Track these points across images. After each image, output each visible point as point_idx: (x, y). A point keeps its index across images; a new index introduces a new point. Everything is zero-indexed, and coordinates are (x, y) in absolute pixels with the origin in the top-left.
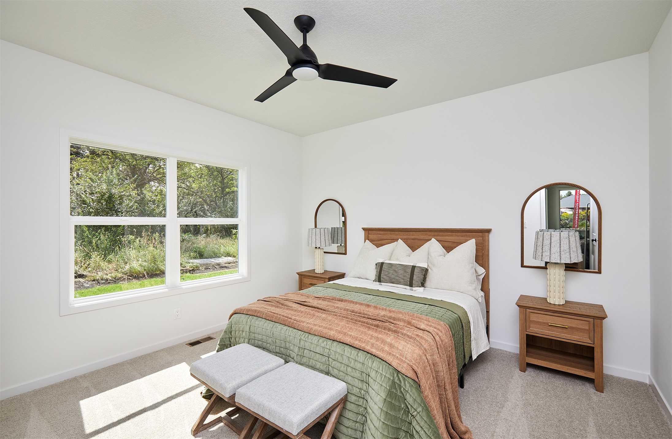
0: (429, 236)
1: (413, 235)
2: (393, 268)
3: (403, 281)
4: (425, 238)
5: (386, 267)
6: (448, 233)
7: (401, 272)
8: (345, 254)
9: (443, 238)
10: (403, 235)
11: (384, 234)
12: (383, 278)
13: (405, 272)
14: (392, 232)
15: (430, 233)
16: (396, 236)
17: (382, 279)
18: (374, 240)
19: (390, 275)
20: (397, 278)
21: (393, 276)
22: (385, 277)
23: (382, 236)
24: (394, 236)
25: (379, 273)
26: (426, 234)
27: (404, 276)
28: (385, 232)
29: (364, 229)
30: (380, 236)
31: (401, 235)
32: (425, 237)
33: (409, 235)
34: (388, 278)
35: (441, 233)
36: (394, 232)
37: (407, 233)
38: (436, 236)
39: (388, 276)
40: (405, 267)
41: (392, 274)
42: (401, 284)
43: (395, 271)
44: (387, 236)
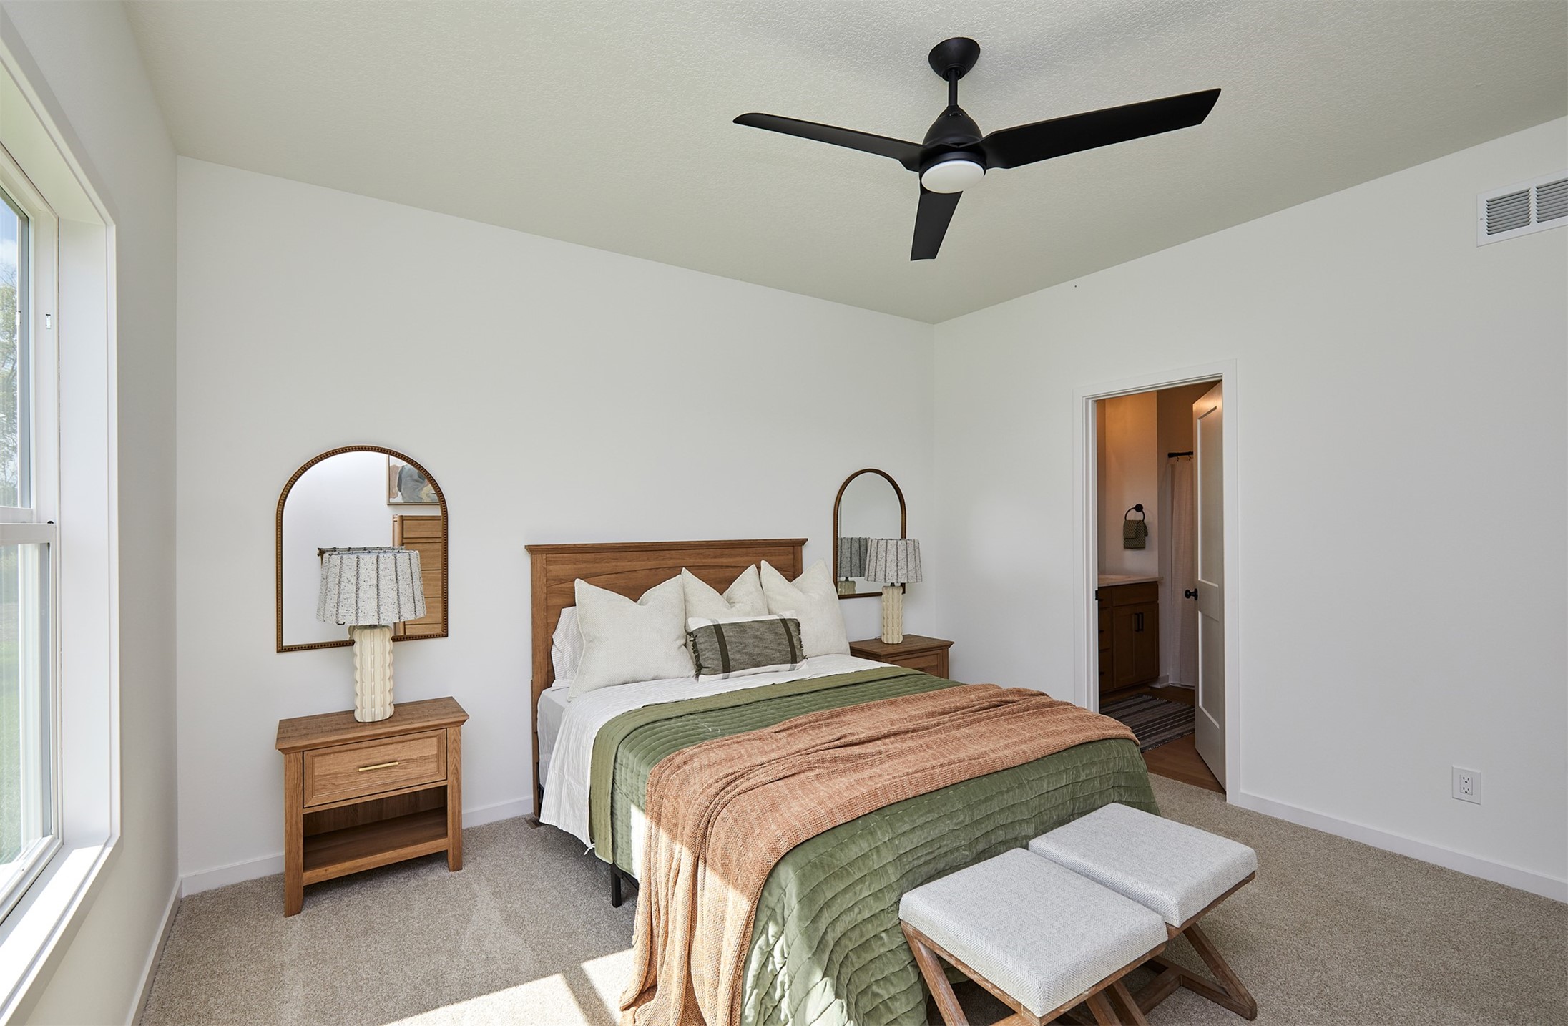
0: (704, 558)
1: (671, 558)
2: (750, 632)
3: (778, 654)
4: (698, 562)
5: (731, 634)
6: (741, 550)
7: (769, 636)
8: (443, 636)
9: (731, 560)
10: (648, 559)
11: (594, 561)
12: (736, 660)
13: (776, 634)
14: (618, 554)
15: (707, 552)
16: (629, 563)
17: (732, 663)
18: (563, 578)
19: (749, 649)
20: (767, 652)
21: (757, 651)
22: (738, 656)
23: (591, 565)
24: (624, 564)
25: (721, 651)
26: (699, 554)
27: (779, 644)
28: (598, 556)
29: (533, 550)
30: (583, 565)
31: (644, 561)
32: (697, 560)
33: (663, 560)
34: (746, 657)
35: (727, 551)
36: (623, 554)
37: (657, 554)
38: (719, 557)
39: (746, 653)
40: (771, 624)
41: (755, 646)
42: (774, 662)
43: (756, 637)
44: (604, 565)
